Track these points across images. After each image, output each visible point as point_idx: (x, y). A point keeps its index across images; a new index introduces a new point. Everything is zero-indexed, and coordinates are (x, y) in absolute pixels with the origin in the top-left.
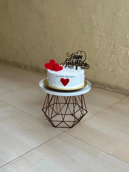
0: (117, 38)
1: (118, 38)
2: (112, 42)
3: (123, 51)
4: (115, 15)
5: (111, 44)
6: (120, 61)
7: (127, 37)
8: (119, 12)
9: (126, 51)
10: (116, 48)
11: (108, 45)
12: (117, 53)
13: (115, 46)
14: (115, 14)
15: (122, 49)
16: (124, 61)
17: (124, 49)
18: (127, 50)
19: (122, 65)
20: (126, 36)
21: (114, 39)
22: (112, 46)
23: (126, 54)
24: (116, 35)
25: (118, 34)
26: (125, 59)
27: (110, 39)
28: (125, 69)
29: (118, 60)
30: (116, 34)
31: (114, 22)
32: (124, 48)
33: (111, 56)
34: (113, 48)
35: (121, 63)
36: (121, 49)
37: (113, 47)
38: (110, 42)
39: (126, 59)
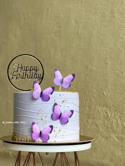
0: (92, 97)
1: (94, 97)
2: (87, 102)
3: (102, 113)
4: (87, 70)
5: (86, 106)
6: (99, 126)
7: (105, 94)
8: (92, 65)
9: (106, 112)
10: (92, 109)
11: (82, 108)
12: (95, 117)
13: (91, 107)
14: (88, 67)
15: (100, 109)
16: (105, 125)
17: (102, 110)
18: (107, 110)
19: (102, 132)
20: (103, 93)
21: (89, 98)
22: (87, 108)
23: (106, 116)
24: (91, 94)
25: (93, 91)
26: (105, 123)
27: (84, 99)
28: (107, 138)
29: (97, 126)
30: (91, 91)
31: (88, 78)
32: (102, 108)
33: (87, 121)
34: (90, 110)
35: (101, 130)
36: (99, 111)
37: (89, 108)
38: (84, 103)
39: (107, 122)
